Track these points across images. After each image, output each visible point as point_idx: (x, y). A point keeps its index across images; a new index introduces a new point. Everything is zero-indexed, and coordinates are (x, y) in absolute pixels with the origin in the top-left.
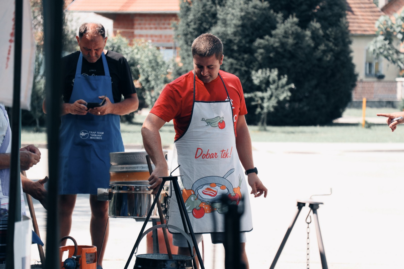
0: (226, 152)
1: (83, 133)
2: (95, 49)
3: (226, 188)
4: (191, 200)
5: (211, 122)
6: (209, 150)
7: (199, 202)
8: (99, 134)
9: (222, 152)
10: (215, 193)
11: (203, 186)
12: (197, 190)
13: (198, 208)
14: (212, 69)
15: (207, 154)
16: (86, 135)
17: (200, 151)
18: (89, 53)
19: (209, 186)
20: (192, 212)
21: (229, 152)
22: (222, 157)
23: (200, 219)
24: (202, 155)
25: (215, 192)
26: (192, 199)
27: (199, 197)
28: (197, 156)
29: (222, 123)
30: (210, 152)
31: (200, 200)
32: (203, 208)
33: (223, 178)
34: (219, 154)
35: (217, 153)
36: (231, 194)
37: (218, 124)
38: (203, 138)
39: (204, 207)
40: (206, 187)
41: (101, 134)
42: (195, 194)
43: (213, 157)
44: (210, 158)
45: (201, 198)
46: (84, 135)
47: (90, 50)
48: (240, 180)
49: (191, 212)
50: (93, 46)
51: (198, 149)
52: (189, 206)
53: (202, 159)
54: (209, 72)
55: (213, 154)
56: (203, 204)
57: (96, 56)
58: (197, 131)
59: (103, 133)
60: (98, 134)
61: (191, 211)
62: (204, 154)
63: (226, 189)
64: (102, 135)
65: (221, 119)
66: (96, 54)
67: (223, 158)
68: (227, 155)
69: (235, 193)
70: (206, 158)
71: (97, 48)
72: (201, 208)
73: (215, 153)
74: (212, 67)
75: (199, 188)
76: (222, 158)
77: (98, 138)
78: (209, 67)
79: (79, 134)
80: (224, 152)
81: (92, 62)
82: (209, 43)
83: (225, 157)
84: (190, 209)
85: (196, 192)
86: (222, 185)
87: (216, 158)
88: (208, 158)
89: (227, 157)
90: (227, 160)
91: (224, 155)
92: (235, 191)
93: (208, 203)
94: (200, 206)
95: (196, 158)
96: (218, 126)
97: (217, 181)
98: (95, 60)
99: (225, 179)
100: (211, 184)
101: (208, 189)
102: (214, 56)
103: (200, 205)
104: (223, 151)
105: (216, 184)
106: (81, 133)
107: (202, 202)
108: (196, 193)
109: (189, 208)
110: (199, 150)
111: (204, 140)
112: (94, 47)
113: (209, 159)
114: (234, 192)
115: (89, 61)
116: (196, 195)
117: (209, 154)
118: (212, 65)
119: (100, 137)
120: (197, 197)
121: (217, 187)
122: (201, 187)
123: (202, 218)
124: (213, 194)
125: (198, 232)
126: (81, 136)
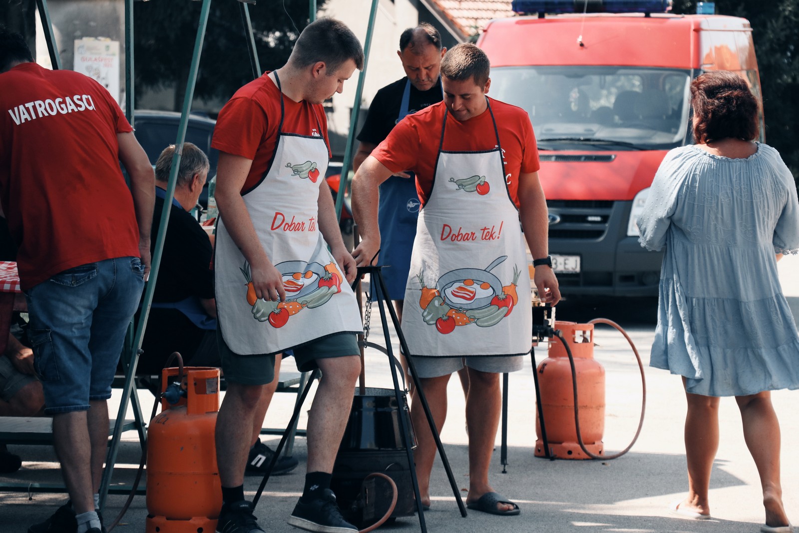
0: (490, 231)
1: (411, 202)
2: (425, 66)
3: (491, 286)
4: (435, 306)
5: (464, 184)
6: (461, 228)
7: (447, 308)
9: (483, 231)
10: (472, 295)
11: (452, 283)
12: (443, 290)
13: (445, 318)
14: (469, 99)
15: (459, 235)
16: (416, 205)
17: (447, 229)
18: (417, 75)
19: (462, 285)
20: (436, 324)
21: (496, 230)
22: (484, 238)
23: (448, 334)
24: (451, 235)
25: (472, 292)
26: (436, 303)
27: (447, 301)
28: (444, 237)
29: (483, 185)
30: (463, 232)
31: (448, 305)
32: (452, 317)
33: (485, 270)
34: (478, 234)
35: (475, 233)
36: (498, 296)
37: (476, 187)
38: (451, 209)
39: (454, 316)
40: (457, 285)
42: (440, 296)
43: (467, 239)
44: (464, 240)
45: (449, 303)
46: (413, 206)
47: (418, 69)
48: (515, 274)
49: (433, 324)
50: (421, 62)
51: (445, 225)
52: (431, 314)
53: (452, 242)
54: (464, 104)
55: (468, 234)
56: (454, 312)
57: (429, 80)
58: (443, 198)
61: (435, 322)
62: (454, 235)
63: (491, 288)
65: (481, 180)
66: (428, 75)
67: (486, 239)
68: (492, 236)
69: (506, 293)
70: (457, 240)
71: (427, 65)
72: (450, 318)
73: (472, 233)
74: (469, 97)
75: (446, 287)
76: (482, 239)
78: (463, 96)
79: (406, 205)
80: (486, 231)
81: (423, 90)
82: (465, 58)
83: (489, 239)
84: (432, 319)
85: (443, 292)
86: (484, 282)
87: (473, 240)
88: (460, 240)
89: (493, 239)
90: (493, 242)
91: (486, 236)
92: (506, 291)
93: (460, 309)
94: (448, 315)
95: (442, 239)
96: (477, 190)
97: (474, 275)
98: (429, 86)
99: (488, 272)
100: (465, 280)
101: (461, 288)
102: (471, 80)
103: (449, 313)
104: (485, 229)
105: (473, 281)
106: (409, 203)
107: (451, 308)
108: (443, 295)
109: (432, 317)
110: (446, 227)
111: (453, 211)
112: (422, 64)
113: (462, 243)
114: (503, 293)
115: (418, 88)
116: (443, 297)
117: (462, 234)
118: (468, 95)
120: (444, 301)
121: (475, 286)
122: (450, 285)
123: (451, 333)
124: (469, 297)
125: (445, 355)
126: (409, 207)
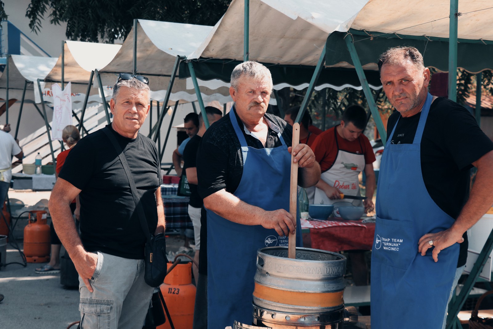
8: (396, 243)
41: (398, 243)
59: (401, 241)
60: (394, 242)
64: (400, 244)
77: (393, 249)
119: (397, 247)
